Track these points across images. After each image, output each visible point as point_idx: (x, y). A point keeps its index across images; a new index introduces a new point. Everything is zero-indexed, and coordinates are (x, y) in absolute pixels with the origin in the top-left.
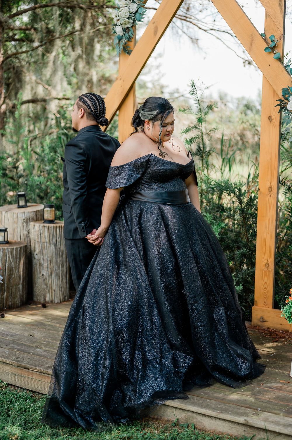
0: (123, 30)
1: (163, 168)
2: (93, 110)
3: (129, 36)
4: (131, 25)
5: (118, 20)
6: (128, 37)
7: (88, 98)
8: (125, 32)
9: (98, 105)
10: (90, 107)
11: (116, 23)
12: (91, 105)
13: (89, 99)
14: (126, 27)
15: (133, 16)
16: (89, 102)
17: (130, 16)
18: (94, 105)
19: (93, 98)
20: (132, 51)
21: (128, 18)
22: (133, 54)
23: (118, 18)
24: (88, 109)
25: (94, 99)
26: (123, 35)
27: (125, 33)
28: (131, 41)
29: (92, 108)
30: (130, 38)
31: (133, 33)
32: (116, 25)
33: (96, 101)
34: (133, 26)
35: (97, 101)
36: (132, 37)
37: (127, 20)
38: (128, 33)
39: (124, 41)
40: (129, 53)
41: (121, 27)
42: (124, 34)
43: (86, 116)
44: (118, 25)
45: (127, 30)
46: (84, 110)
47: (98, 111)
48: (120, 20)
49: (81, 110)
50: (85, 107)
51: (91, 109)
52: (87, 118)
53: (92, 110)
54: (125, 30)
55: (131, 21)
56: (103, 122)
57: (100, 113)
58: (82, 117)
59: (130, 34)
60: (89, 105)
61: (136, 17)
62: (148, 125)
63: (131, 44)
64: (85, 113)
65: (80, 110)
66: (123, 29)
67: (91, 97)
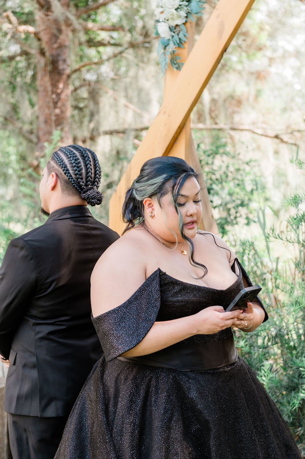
0: (171, 30)
1: (180, 298)
2: (73, 176)
3: (180, 39)
4: (184, 21)
5: (162, 12)
6: (178, 42)
7: (65, 153)
8: (174, 32)
9: (83, 166)
10: (68, 170)
11: (157, 18)
12: (69, 166)
13: (67, 156)
14: (173, 24)
15: (187, 6)
16: (66, 161)
17: (180, 5)
18: (77, 166)
19: (74, 154)
20: (183, 64)
21: (176, 9)
22: (184, 69)
23: (161, 10)
24: (63, 173)
25: (76, 156)
26: (171, 39)
27: (173, 34)
28: (185, 48)
29: (71, 171)
30: (182, 43)
31: (186, 34)
32: (158, 21)
33: (81, 160)
34: (186, 22)
35: (83, 159)
36: (185, 42)
37: (175, 12)
38: (178, 35)
39: (172, 47)
40: (179, 68)
41: (166, 24)
42: (173, 36)
43: (61, 186)
44: (161, 20)
45: (178, 29)
46: (57, 175)
47: (82, 179)
48: (165, 12)
49: (53, 175)
50: (58, 170)
51: (69, 173)
52: (63, 190)
53: (71, 176)
54: (173, 29)
55: (183, 13)
56: (92, 199)
57: (87, 182)
58: (54, 188)
59: (181, 35)
60: (66, 167)
61: (191, 7)
62: (150, 209)
63: (183, 52)
64: (59, 182)
65: (51, 176)
66: (169, 27)
67: (72, 151)
